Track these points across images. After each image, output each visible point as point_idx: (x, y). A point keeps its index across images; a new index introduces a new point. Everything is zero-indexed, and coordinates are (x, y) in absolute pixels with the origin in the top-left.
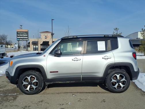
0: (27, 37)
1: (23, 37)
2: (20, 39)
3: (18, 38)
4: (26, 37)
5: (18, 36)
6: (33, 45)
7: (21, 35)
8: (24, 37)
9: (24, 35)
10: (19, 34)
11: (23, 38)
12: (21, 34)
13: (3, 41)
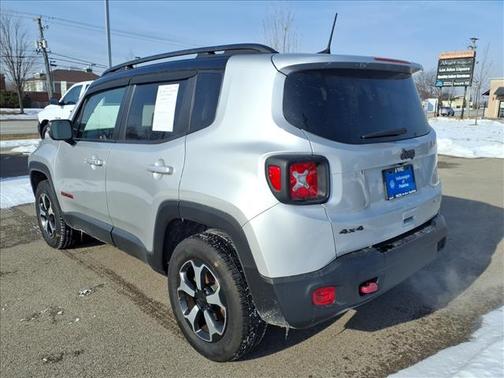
0: (468, 76)
1: (454, 76)
2: (445, 83)
3: (441, 80)
4: (464, 76)
5: (441, 74)
6: (497, 101)
7: (451, 70)
8: (459, 76)
9: (461, 70)
10: (446, 66)
11: (455, 80)
12: (452, 66)
13: (429, 91)
